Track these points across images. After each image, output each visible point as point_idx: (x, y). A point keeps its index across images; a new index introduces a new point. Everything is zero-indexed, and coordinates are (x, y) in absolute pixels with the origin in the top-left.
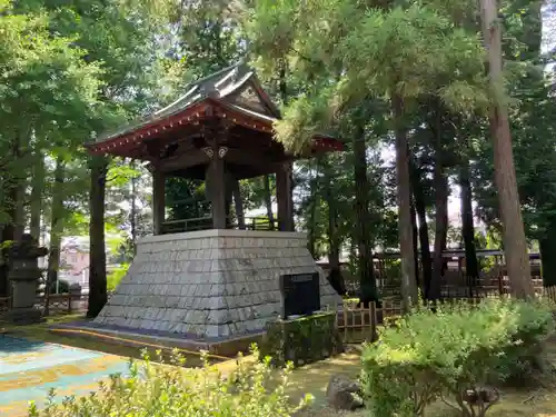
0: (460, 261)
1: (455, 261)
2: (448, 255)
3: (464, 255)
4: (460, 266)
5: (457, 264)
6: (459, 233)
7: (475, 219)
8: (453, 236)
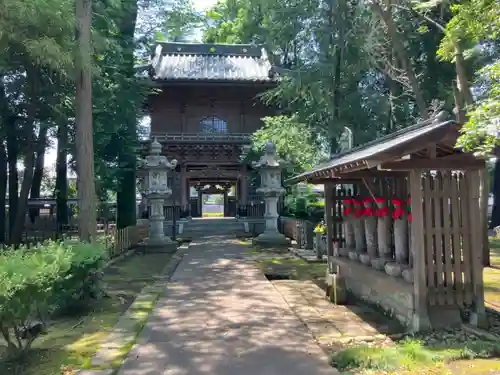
0: (51, 208)
1: (47, 208)
2: (41, 203)
3: (55, 203)
4: (51, 213)
5: (48, 211)
6: (54, 183)
7: (69, 170)
8: (48, 186)
